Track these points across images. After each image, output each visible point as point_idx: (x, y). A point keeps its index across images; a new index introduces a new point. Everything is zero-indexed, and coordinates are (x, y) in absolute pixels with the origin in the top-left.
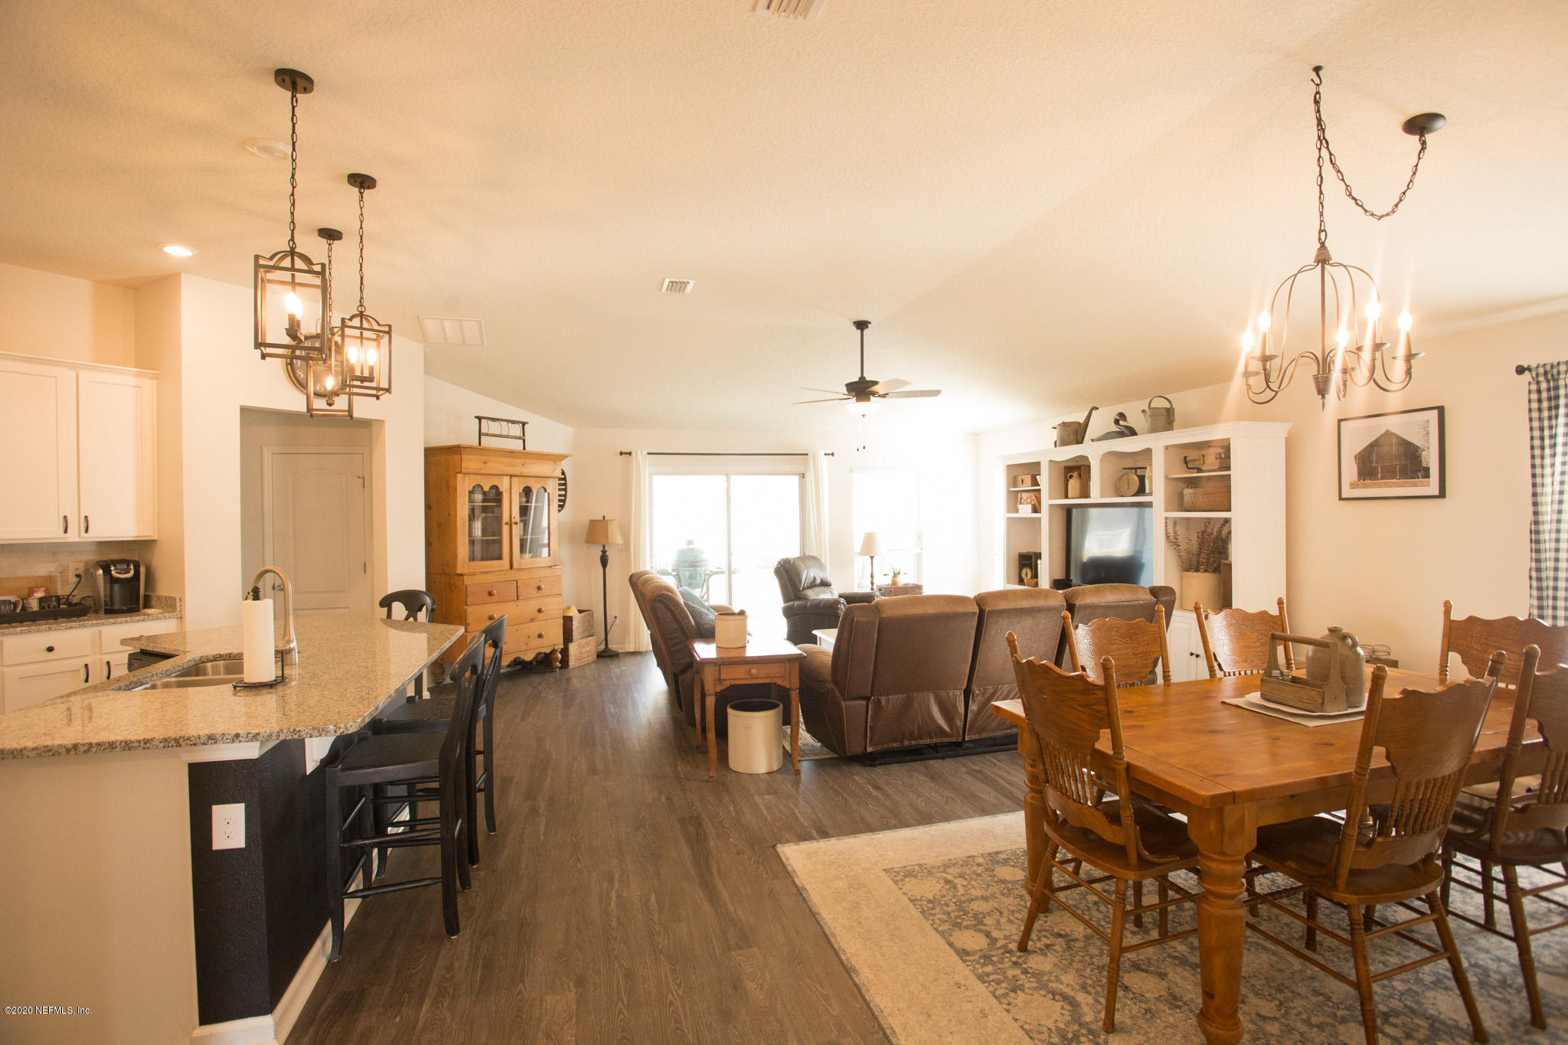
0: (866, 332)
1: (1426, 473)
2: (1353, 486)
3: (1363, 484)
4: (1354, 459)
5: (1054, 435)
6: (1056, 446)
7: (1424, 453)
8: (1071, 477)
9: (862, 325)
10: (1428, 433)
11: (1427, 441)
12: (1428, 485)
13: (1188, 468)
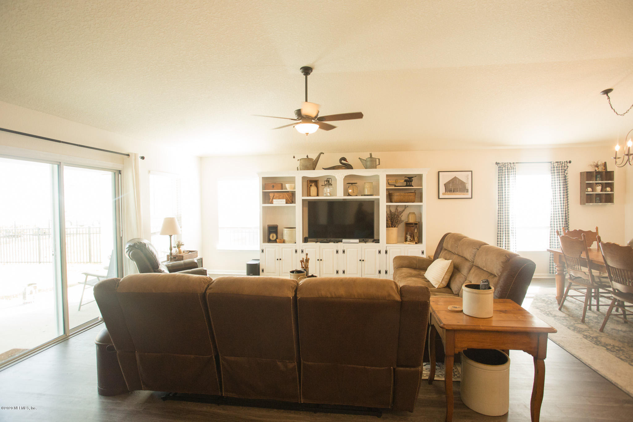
0: (308, 77)
1: (467, 191)
2: (443, 194)
3: (447, 194)
4: (444, 185)
5: (298, 164)
6: (298, 170)
7: (467, 185)
8: (311, 185)
9: (307, 71)
10: (468, 179)
11: (468, 181)
12: (468, 194)
13: (389, 185)
